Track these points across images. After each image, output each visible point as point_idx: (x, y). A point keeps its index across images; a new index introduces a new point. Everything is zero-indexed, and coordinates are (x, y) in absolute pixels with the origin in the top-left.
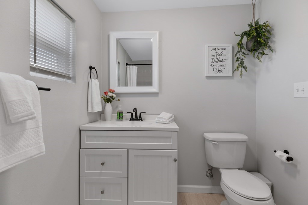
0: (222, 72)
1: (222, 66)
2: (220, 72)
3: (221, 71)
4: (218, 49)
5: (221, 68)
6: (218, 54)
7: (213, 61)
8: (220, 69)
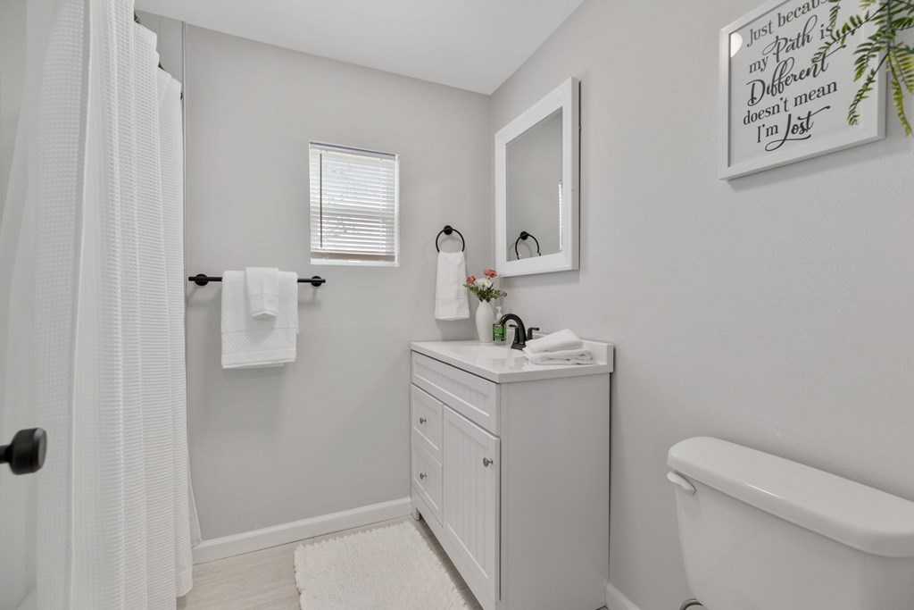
0: (806, 134)
1: (808, 97)
2: (797, 136)
3: (802, 128)
4: (787, 19)
5: (802, 111)
6: (783, 42)
7: (757, 94)
8: (794, 121)
